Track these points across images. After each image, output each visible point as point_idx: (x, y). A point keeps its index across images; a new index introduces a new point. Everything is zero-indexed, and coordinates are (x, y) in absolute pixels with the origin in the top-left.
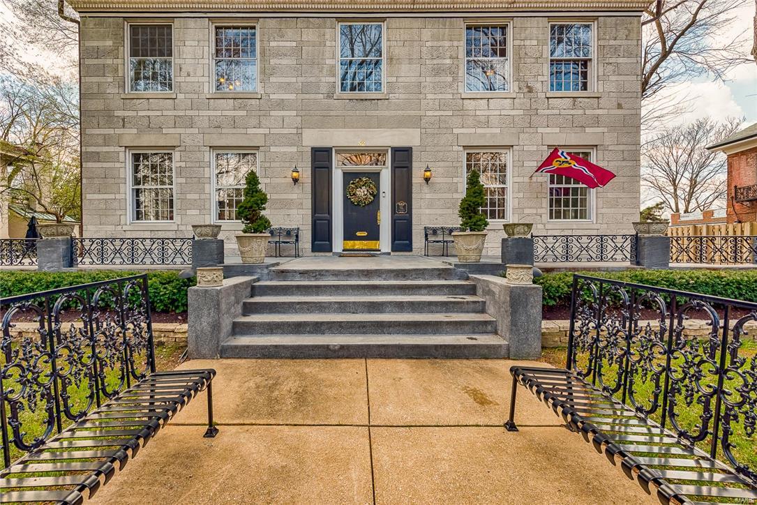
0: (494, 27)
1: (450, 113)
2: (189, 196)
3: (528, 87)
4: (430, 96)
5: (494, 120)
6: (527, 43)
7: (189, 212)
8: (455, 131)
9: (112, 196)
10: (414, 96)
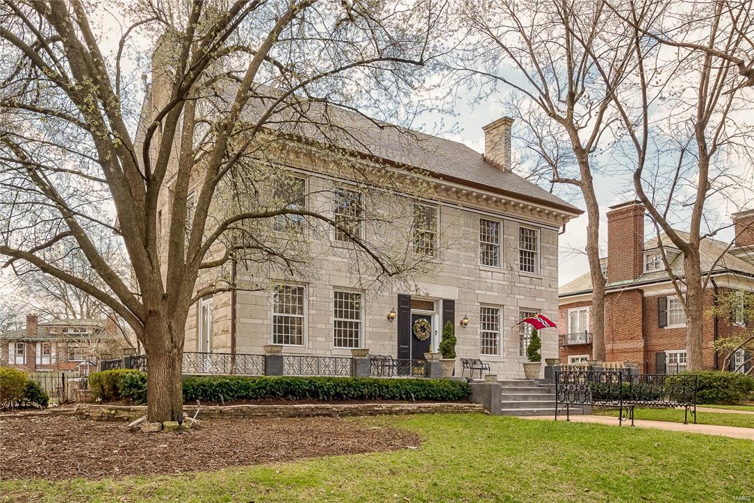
0: (493, 222)
1: (473, 279)
2: (318, 326)
3: (511, 267)
4: (464, 265)
5: (495, 287)
6: (510, 237)
7: (318, 339)
8: (477, 292)
9: (261, 322)
10: (455, 264)
